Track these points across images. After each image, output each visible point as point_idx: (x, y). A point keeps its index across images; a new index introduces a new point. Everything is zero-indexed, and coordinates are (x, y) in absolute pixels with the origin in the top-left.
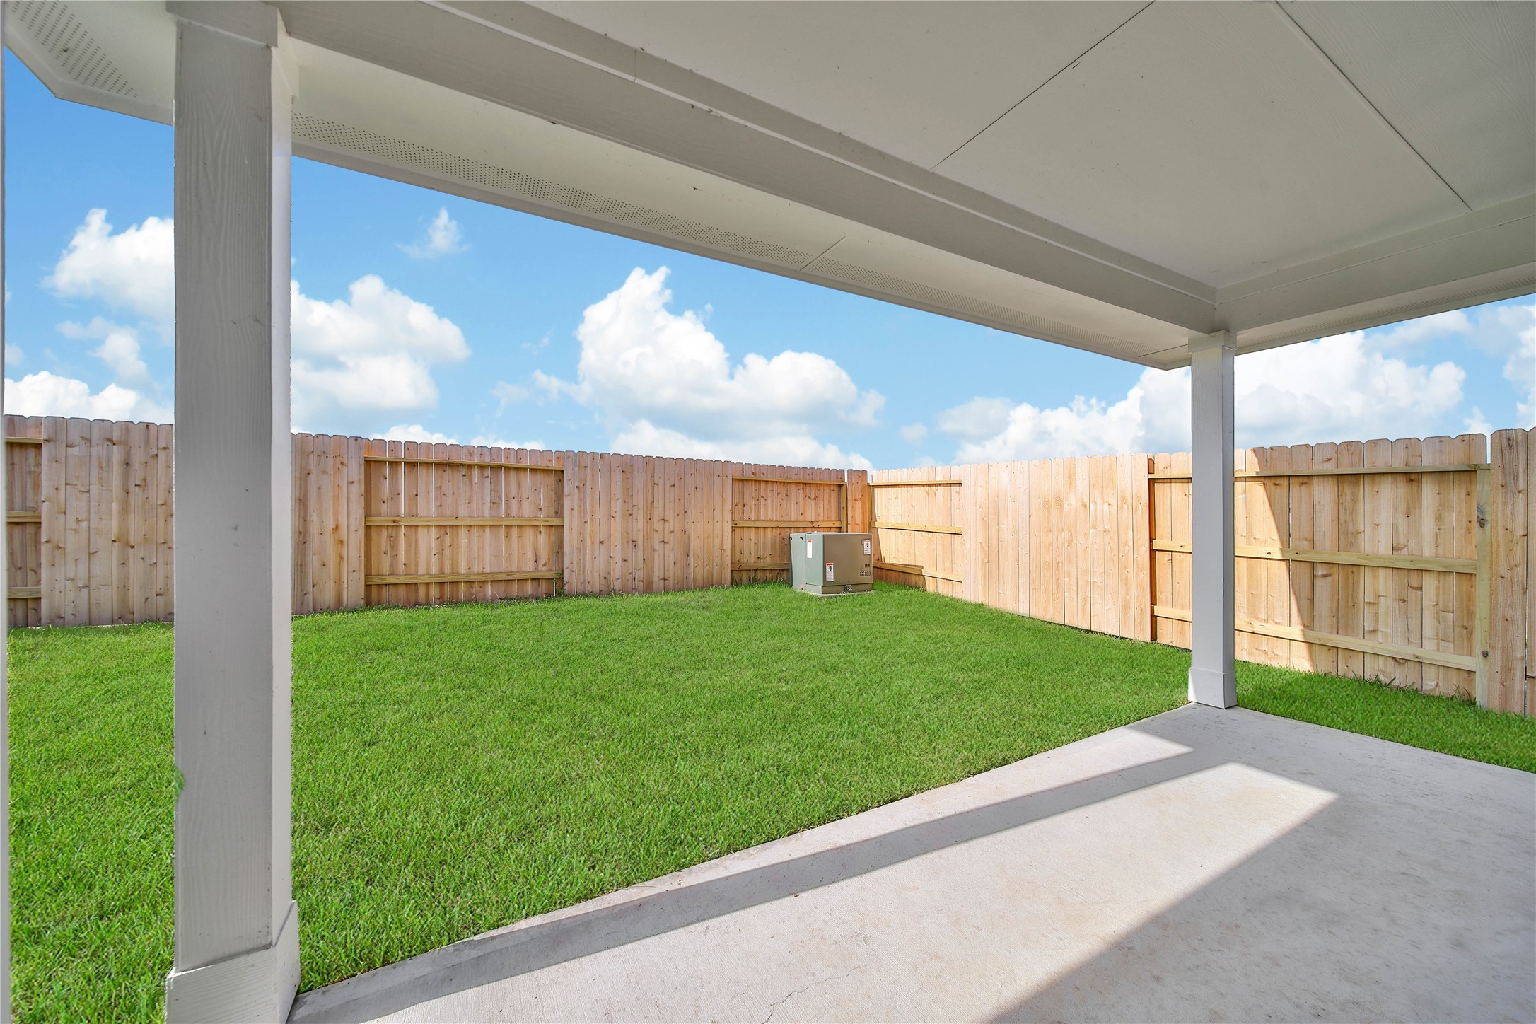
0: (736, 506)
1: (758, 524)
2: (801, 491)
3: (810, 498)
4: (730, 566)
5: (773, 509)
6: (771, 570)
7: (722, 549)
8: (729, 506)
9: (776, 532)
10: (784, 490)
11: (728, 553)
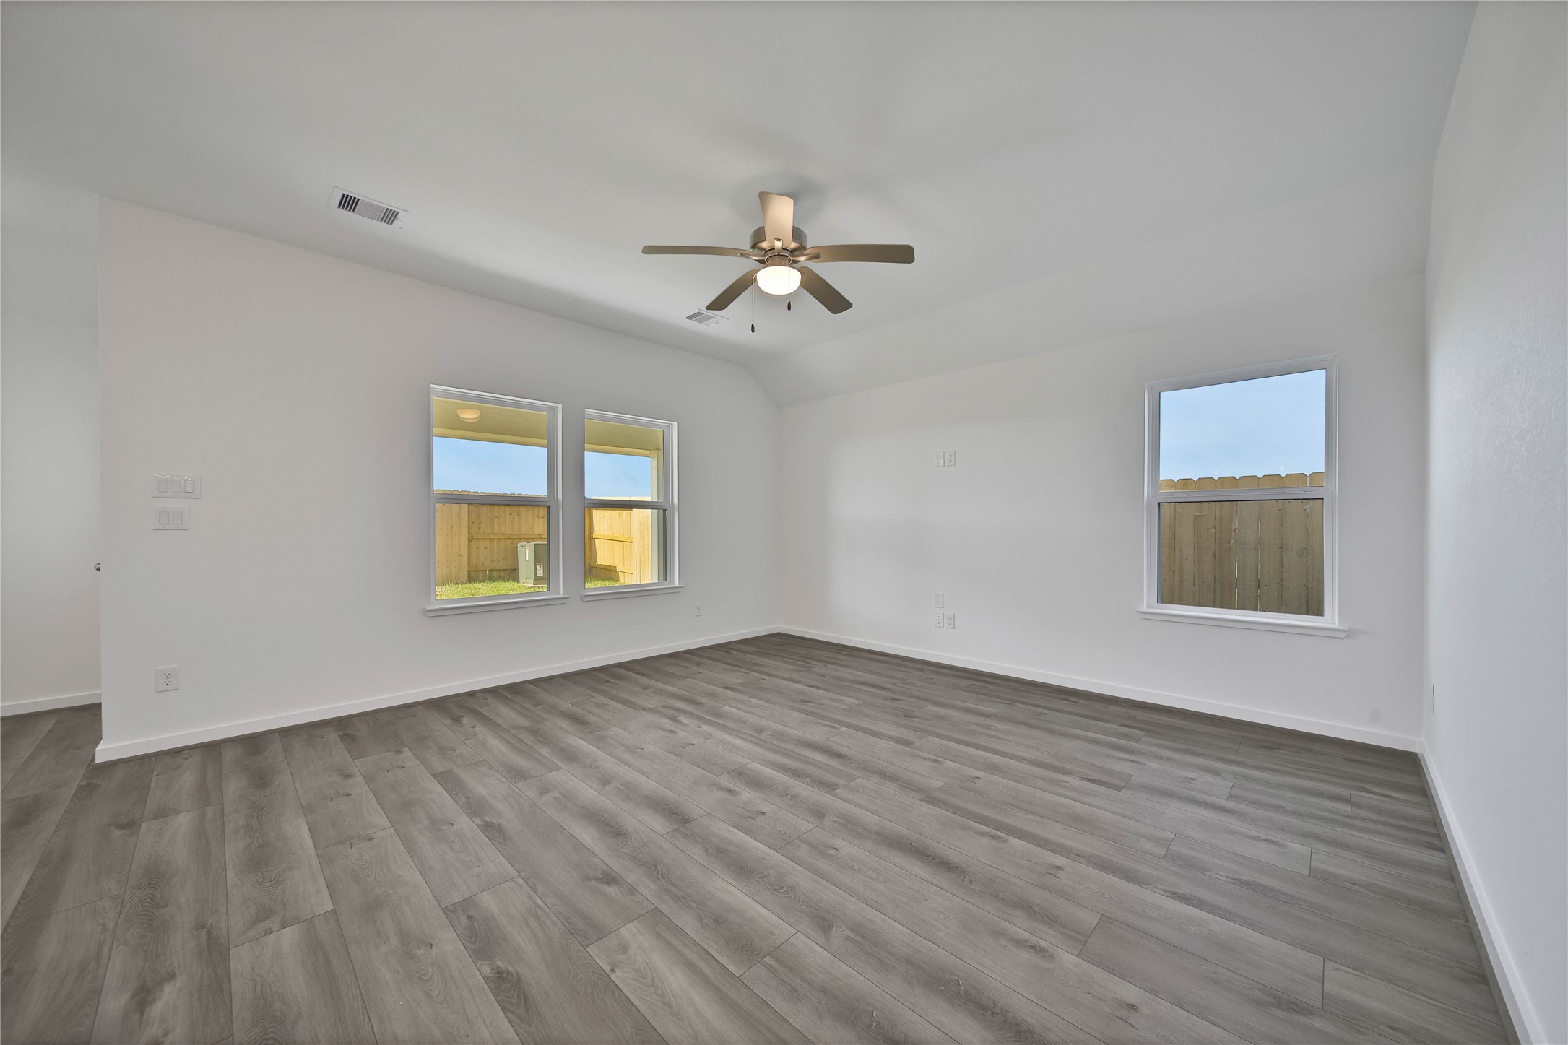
0: (472, 523)
1: (491, 537)
2: (530, 512)
3: (538, 517)
4: (467, 567)
5: (506, 522)
6: (504, 570)
7: (460, 555)
8: (465, 522)
9: (509, 542)
10: (516, 510)
11: (466, 558)
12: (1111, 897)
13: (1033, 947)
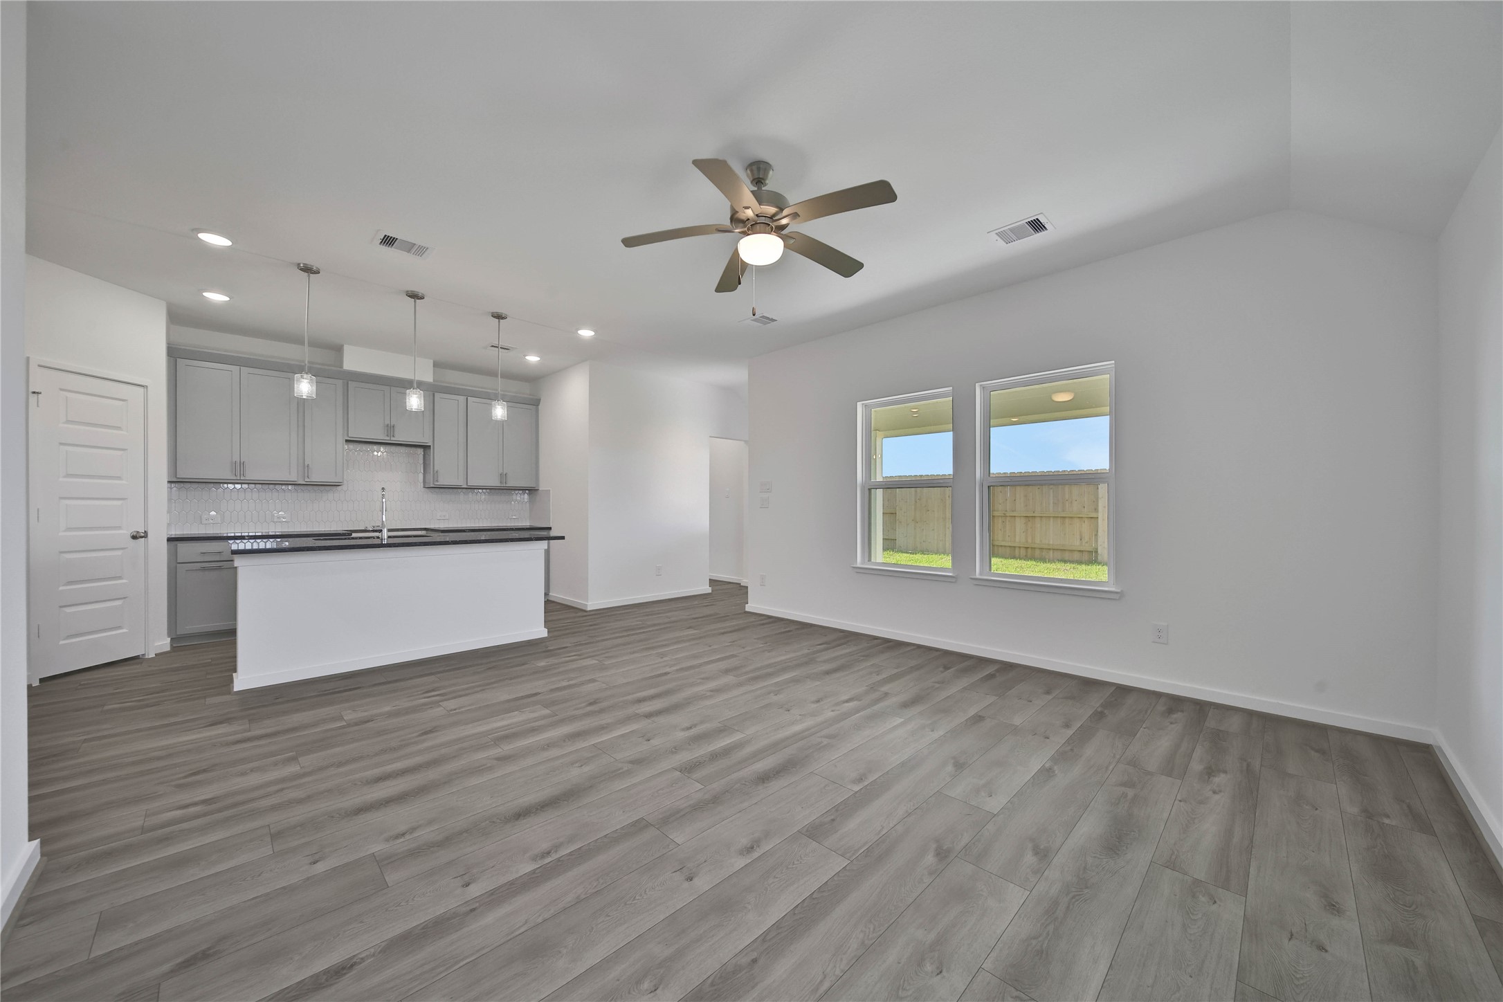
12: (398, 906)
13: (403, 835)
